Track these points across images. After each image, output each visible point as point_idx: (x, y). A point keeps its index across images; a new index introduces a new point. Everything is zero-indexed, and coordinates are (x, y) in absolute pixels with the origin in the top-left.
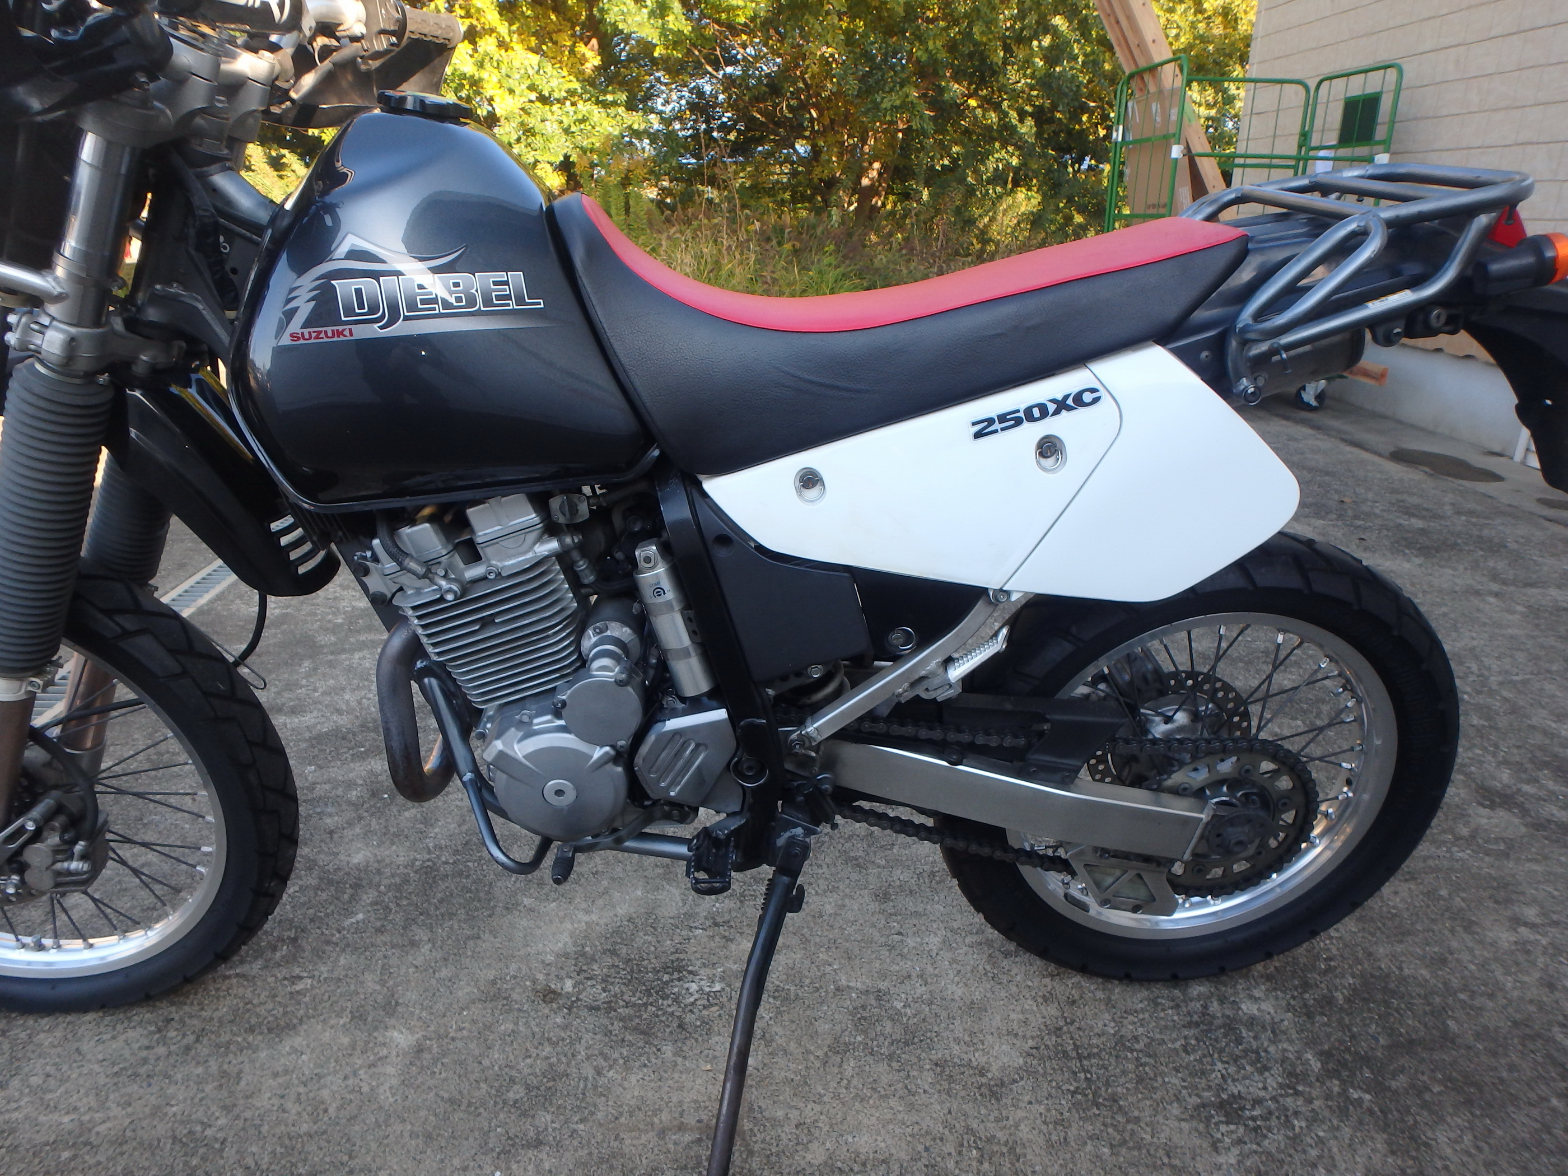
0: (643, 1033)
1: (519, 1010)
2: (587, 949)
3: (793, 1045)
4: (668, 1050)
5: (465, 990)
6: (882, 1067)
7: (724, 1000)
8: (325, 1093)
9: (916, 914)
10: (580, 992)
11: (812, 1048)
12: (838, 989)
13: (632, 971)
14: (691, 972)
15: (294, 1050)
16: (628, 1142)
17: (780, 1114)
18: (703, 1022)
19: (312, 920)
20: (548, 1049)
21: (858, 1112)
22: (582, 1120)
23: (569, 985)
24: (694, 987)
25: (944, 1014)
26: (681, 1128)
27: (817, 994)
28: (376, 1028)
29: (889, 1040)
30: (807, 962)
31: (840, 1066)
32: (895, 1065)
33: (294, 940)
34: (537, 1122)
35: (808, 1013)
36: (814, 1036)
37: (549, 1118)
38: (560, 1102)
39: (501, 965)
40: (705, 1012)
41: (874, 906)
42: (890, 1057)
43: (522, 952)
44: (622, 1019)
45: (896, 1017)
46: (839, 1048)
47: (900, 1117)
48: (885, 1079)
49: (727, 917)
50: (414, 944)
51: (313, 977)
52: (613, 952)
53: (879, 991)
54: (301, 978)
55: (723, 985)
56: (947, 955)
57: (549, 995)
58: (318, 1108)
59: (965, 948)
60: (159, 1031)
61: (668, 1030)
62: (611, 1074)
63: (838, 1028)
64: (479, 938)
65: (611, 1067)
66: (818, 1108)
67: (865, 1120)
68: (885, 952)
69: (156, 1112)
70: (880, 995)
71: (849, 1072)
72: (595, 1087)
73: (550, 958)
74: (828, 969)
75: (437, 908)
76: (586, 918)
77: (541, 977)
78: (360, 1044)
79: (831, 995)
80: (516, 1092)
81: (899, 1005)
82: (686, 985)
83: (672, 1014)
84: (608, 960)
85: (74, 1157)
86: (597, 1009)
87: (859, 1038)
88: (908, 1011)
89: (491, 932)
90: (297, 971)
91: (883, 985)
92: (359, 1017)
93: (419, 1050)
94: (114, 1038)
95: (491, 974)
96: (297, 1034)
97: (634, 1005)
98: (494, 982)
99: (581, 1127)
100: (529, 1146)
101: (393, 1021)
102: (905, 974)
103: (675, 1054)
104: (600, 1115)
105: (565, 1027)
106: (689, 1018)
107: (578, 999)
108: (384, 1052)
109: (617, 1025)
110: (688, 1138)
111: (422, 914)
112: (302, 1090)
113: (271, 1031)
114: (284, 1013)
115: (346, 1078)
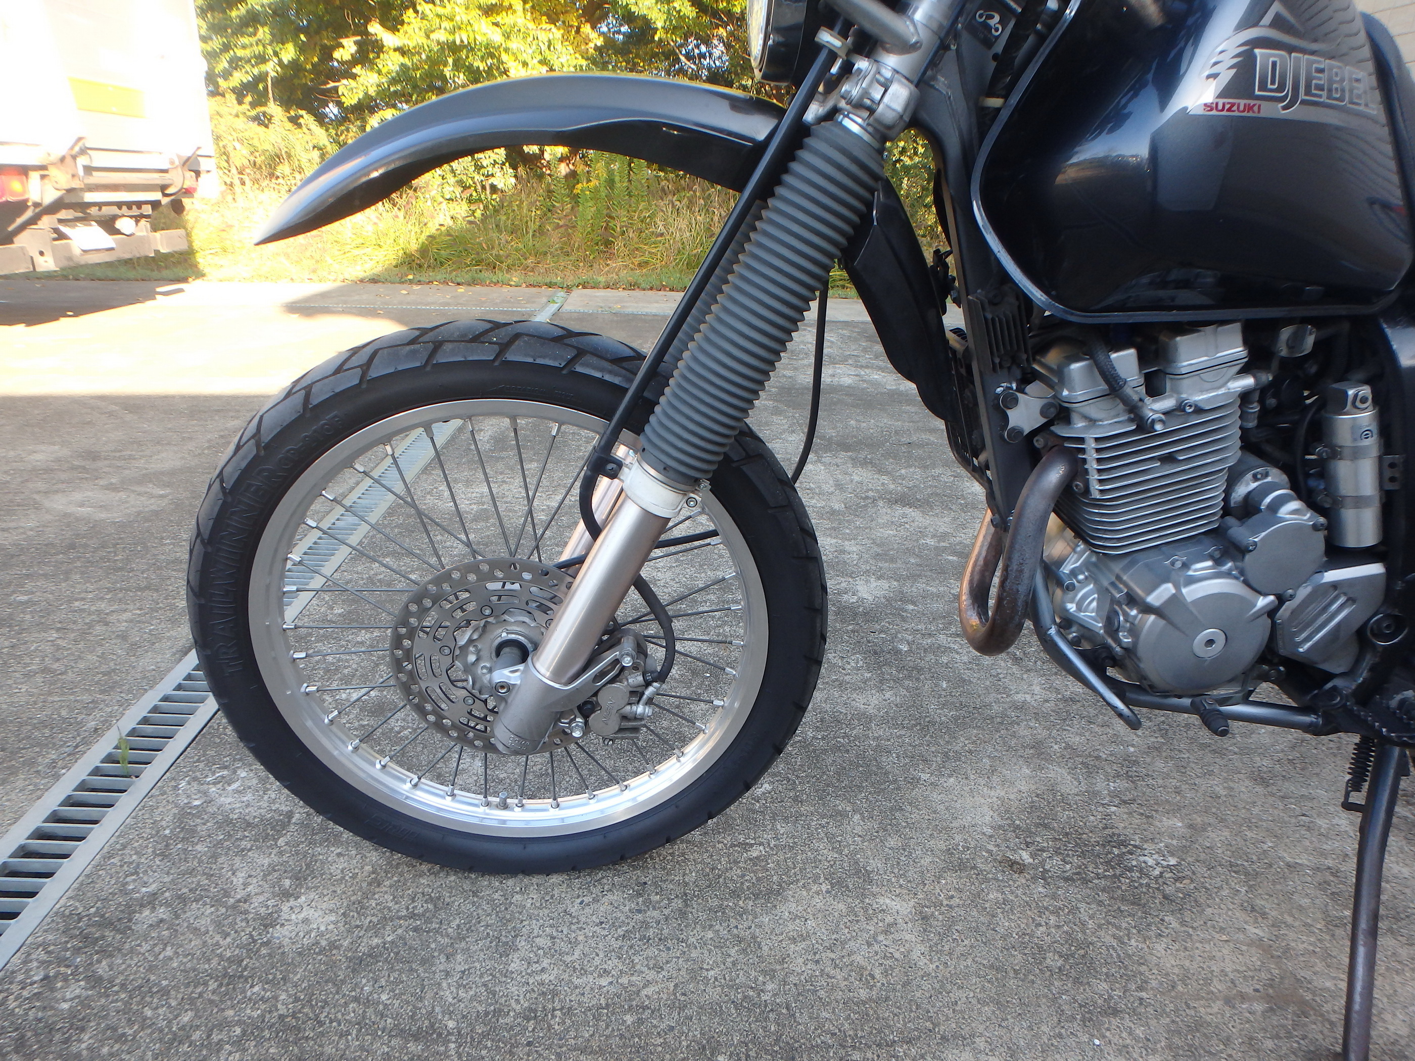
0: (1133, 904)
2: (1017, 822)
4: (1171, 920)
8: (858, 959)
10: (1042, 863)
13: (1078, 844)
14: (1135, 846)
15: (795, 916)
16: (1202, 1010)
22: (1140, 989)
23: (1026, 856)
24: (1151, 862)
34: (1097, 990)
37: (1105, 985)
51: (761, 844)
54: (752, 845)
57: (1016, 867)
58: (864, 976)
60: (639, 895)
62: (1133, 942)
69: (694, 975)
72: (1129, 956)
73: (989, 831)
75: (839, 781)
77: (995, 849)
78: (859, 911)
80: (1053, 961)
82: (1142, 858)
83: (1148, 885)
84: (1049, 834)
85: (640, 1021)
89: (910, 804)
90: (742, 838)
94: (596, 900)
95: (942, 845)
96: (786, 900)
99: (1144, 995)
100: (1104, 1013)
104: (1154, 983)
106: (1169, 890)
107: (1046, 871)
108: (889, 919)
109: (1104, 897)
111: (828, 786)
112: (833, 956)
113: (756, 896)
114: (758, 879)
115: (869, 944)
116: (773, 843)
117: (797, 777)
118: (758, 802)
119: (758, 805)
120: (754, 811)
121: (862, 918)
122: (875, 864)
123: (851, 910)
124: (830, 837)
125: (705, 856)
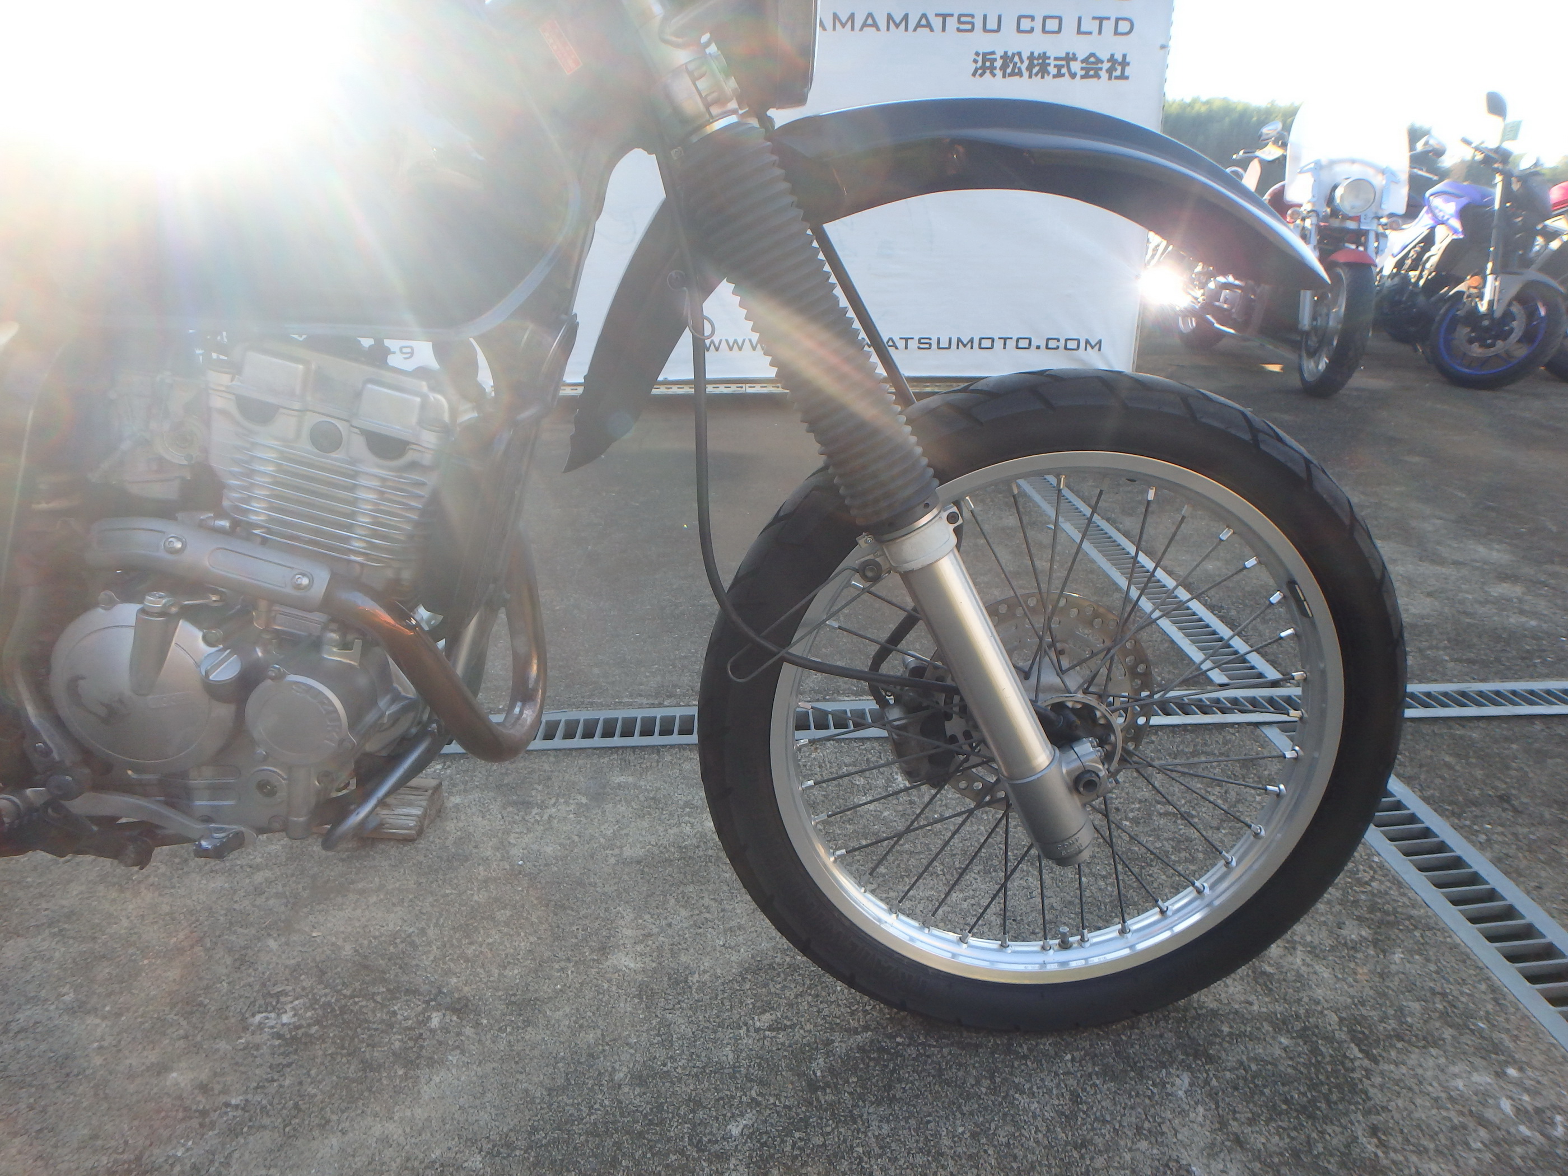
0: (366, 967)
1: (497, 989)
2: (401, 1072)
3: (219, 955)
4: (348, 950)
5: (561, 1014)
6: (148, 936)
7: (259, 1002)
8: (684, 913)
10: (425, 1010)
11: (201, 953)
12: (119, 1016)
13: (352, 1039)
14: (279, 1036)
15: (735, 948)
17: (272, 901)
18: (298, 977)
19: (805, 1120)
20: (470, 952)
21: (203, 903)
22: (447, 895)
23: (436, 1021)
24: (287, 1018)
26: (362, 892)
27: (149, 1009)
28: (655, 970)
29: (117, 960)
30: (125, 1052)
33: (813, 1086)
34: (486, 894)
35: (176, 988)
36: (189, 965)
37: (476, 898)
39: (518, 1047)
40: (290, 988)
43: (489, 1067)
44: (384, 980)
45: (85, 984)
46: (175, 953)
49: (182, 1126)
50: (639, 1079)
51: (757, 1030)
52: (367, 1066)
53: (73, 1013)
54: (770, 1028)
55: (251, 1020)
57: (459, 1006)
61: (339, 969)
62: (411, 930)
63: (158, 972)
64: (550, 1090)
65: (409, 936)
66: (236, 906)
67: (202, 897)
70: (78, 1008)
73: (453, 1058)
74: (108, 1042)
75: (618, 1145)
76: (391, 1127)
77: (469, 1031)
78: (667, 954)
79: (133, 1009)
81: (68, 997)
82: (294, 1020)
86: (408, 992)
87: (146, 962)
88: (65, 989)
90: (781, 1037)
92: (679, 981)
93: (604, 950)
95: (531, 1034)
96: (740, 964)
97: (365, 996)
98: (527, 1023)
99: (448, 891)
101: (640, 977)
103: (341, 948)
105: (448, 973)
107: (427, 1003)
108: (639, 948)
110: (361, 885)
111: (641, 1135)
112: (707, 915)
113: (771, 966)
114: (766, 986)
115: (670, 925)
116: (742, 1031)
117: (682, 1152)
118: (753, 1099)
119: (754, 1094)
120: (761, 1082)
121: (667, 947)
122: (624, 1006)
123: (674, 955)
124: (667, 1042)
125: (826, 1012)
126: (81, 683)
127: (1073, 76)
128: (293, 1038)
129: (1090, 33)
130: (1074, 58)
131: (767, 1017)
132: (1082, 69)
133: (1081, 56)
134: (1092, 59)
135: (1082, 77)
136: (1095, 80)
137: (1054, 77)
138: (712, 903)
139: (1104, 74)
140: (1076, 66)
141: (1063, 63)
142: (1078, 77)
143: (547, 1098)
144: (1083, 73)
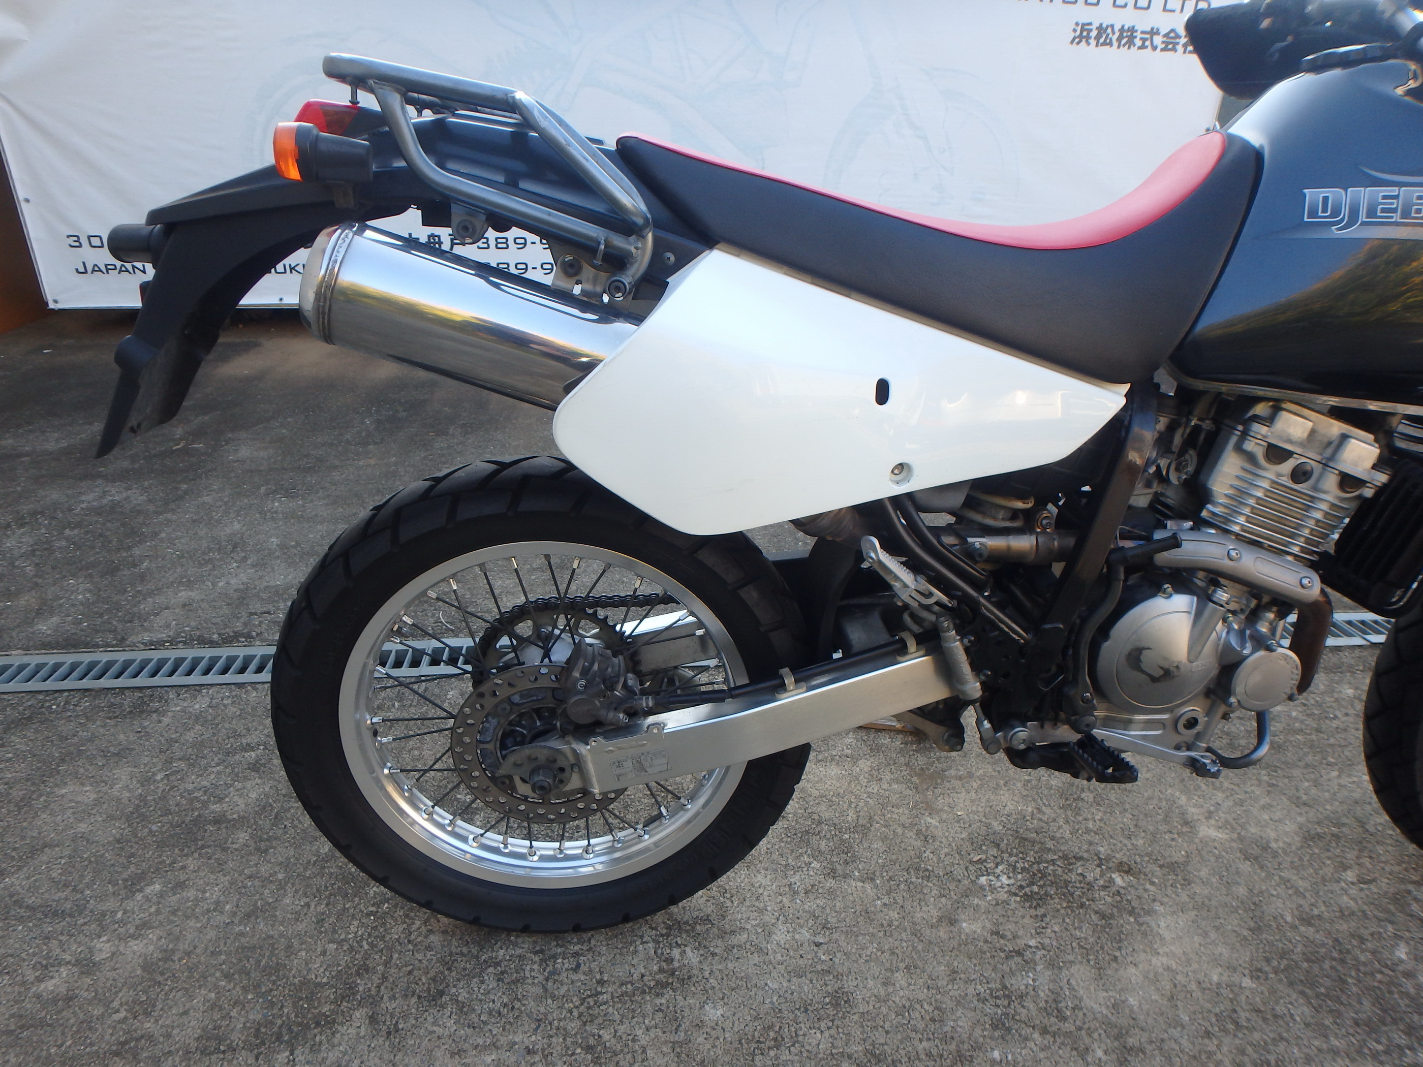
3: (900, 831)
6: (826, 815)
7: (971, 868)
9: (799, 974)
11: (883, 829)
12: (872, 880)
17: (895, 786)
18: (980, 848)
20: (1090, 825)
21: (841, 787)
25: (775, 856)
27: (890, 874)
29: (822, 835)
30: (908, 908)
31: (858, 816)
32: (816, 817)
35: (894, 857)
36: (884, 839)
38: (1052, 792)
40: (984, 857)
41: (850, 984)
42: (820, 823)
45: (817, 854)
46: (863, 829)
47: (810, 785)
48: (823, 807)
49: (1012, 963)
52: (1103, 916)
53: (834, 878)
55: (979, 882)
56: (768, 918)
59: (748, 926)
63: (866, 845)
66: (870, 790)
67: (834, 782)
68: (833, 920)
70: (832, 873)
71: (851, 813)
74: (886, 900)
76: (1165, 960)
79: (878, 874)
81: (815, 864)
87: (847, 836)
88: (806, 859)
91: (830, 883)
97: (1047, 862)
98: (1187, 882)
102: (810, 895)
103: (990, 824)
110: (953, 772)
126: (1145, 652)
127: (1154, 48)
128: (1025, 894)
129: (1173, 11)
130: (1158, 33)
131: (1350, 876)
132: (1163, 42)
133: (1163, 31)
134: (1172, 35)
135: (1162, 50)
136: (1172, 53)
137: (1139, 48)
138: (1233, 786)
139: (1180, 48)
140: (1158, 40)
141: (1148, 36)
142: (1159, 49)
143: (1255, 937)
144: (1163, 46)
